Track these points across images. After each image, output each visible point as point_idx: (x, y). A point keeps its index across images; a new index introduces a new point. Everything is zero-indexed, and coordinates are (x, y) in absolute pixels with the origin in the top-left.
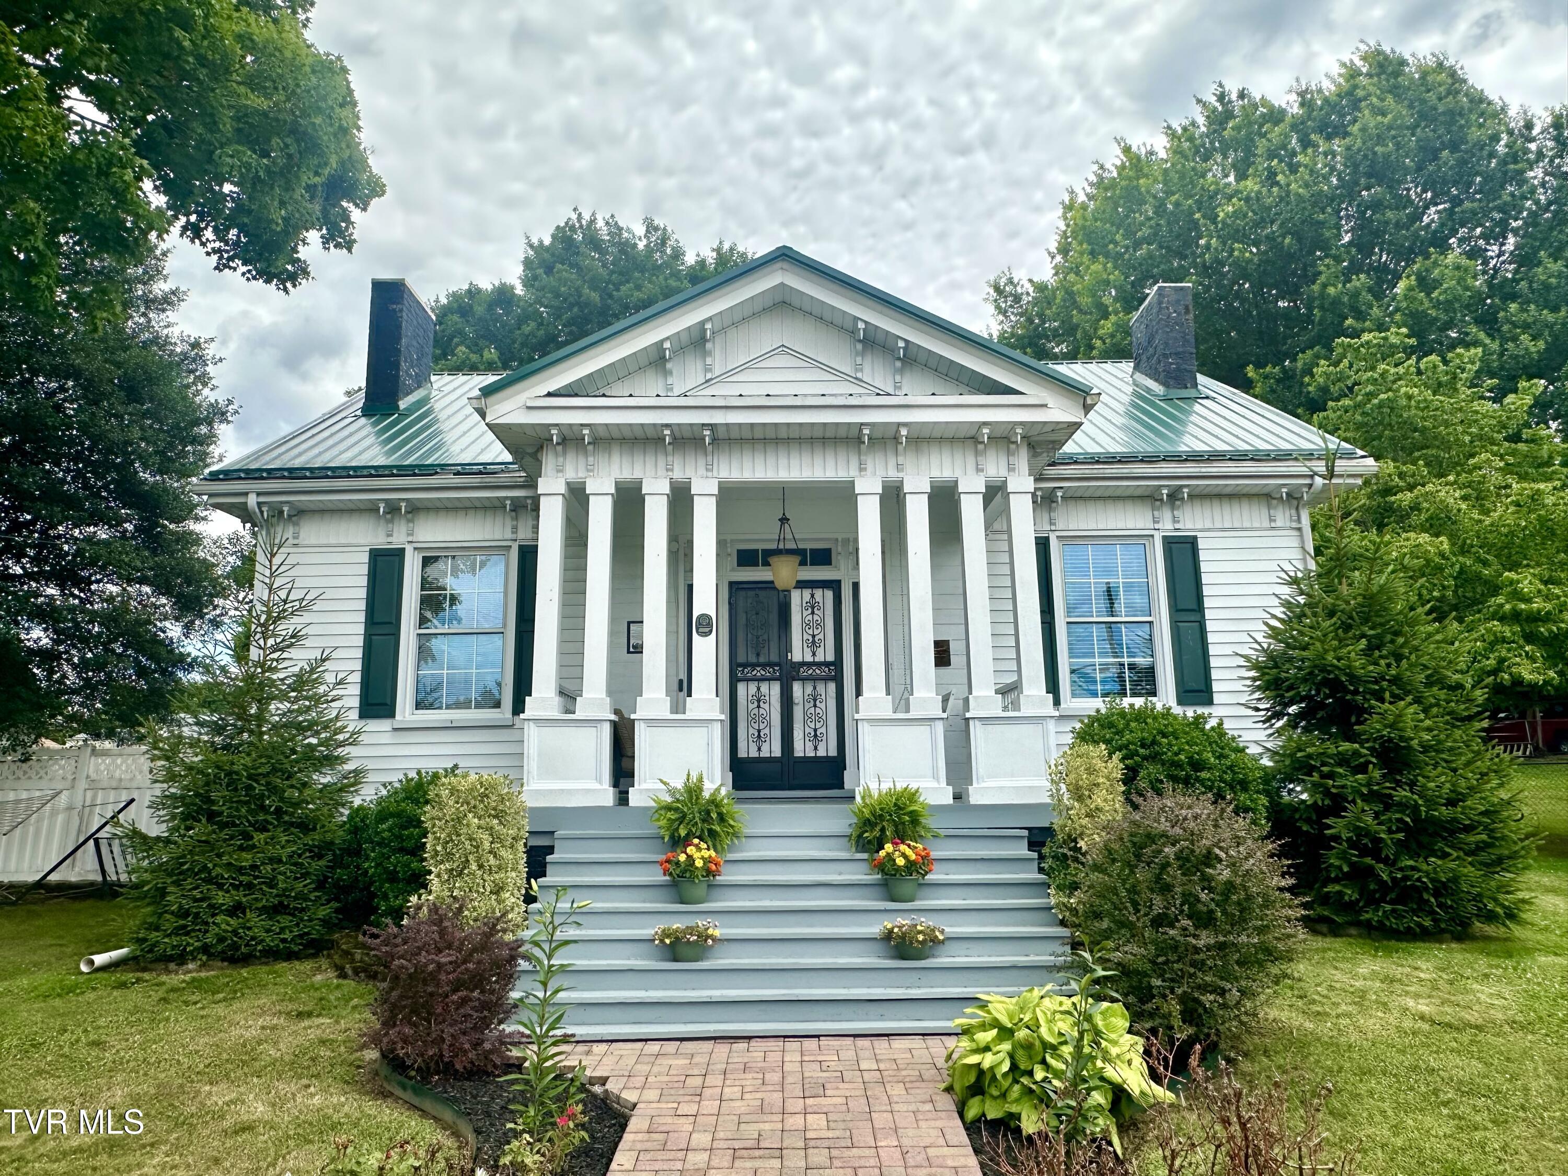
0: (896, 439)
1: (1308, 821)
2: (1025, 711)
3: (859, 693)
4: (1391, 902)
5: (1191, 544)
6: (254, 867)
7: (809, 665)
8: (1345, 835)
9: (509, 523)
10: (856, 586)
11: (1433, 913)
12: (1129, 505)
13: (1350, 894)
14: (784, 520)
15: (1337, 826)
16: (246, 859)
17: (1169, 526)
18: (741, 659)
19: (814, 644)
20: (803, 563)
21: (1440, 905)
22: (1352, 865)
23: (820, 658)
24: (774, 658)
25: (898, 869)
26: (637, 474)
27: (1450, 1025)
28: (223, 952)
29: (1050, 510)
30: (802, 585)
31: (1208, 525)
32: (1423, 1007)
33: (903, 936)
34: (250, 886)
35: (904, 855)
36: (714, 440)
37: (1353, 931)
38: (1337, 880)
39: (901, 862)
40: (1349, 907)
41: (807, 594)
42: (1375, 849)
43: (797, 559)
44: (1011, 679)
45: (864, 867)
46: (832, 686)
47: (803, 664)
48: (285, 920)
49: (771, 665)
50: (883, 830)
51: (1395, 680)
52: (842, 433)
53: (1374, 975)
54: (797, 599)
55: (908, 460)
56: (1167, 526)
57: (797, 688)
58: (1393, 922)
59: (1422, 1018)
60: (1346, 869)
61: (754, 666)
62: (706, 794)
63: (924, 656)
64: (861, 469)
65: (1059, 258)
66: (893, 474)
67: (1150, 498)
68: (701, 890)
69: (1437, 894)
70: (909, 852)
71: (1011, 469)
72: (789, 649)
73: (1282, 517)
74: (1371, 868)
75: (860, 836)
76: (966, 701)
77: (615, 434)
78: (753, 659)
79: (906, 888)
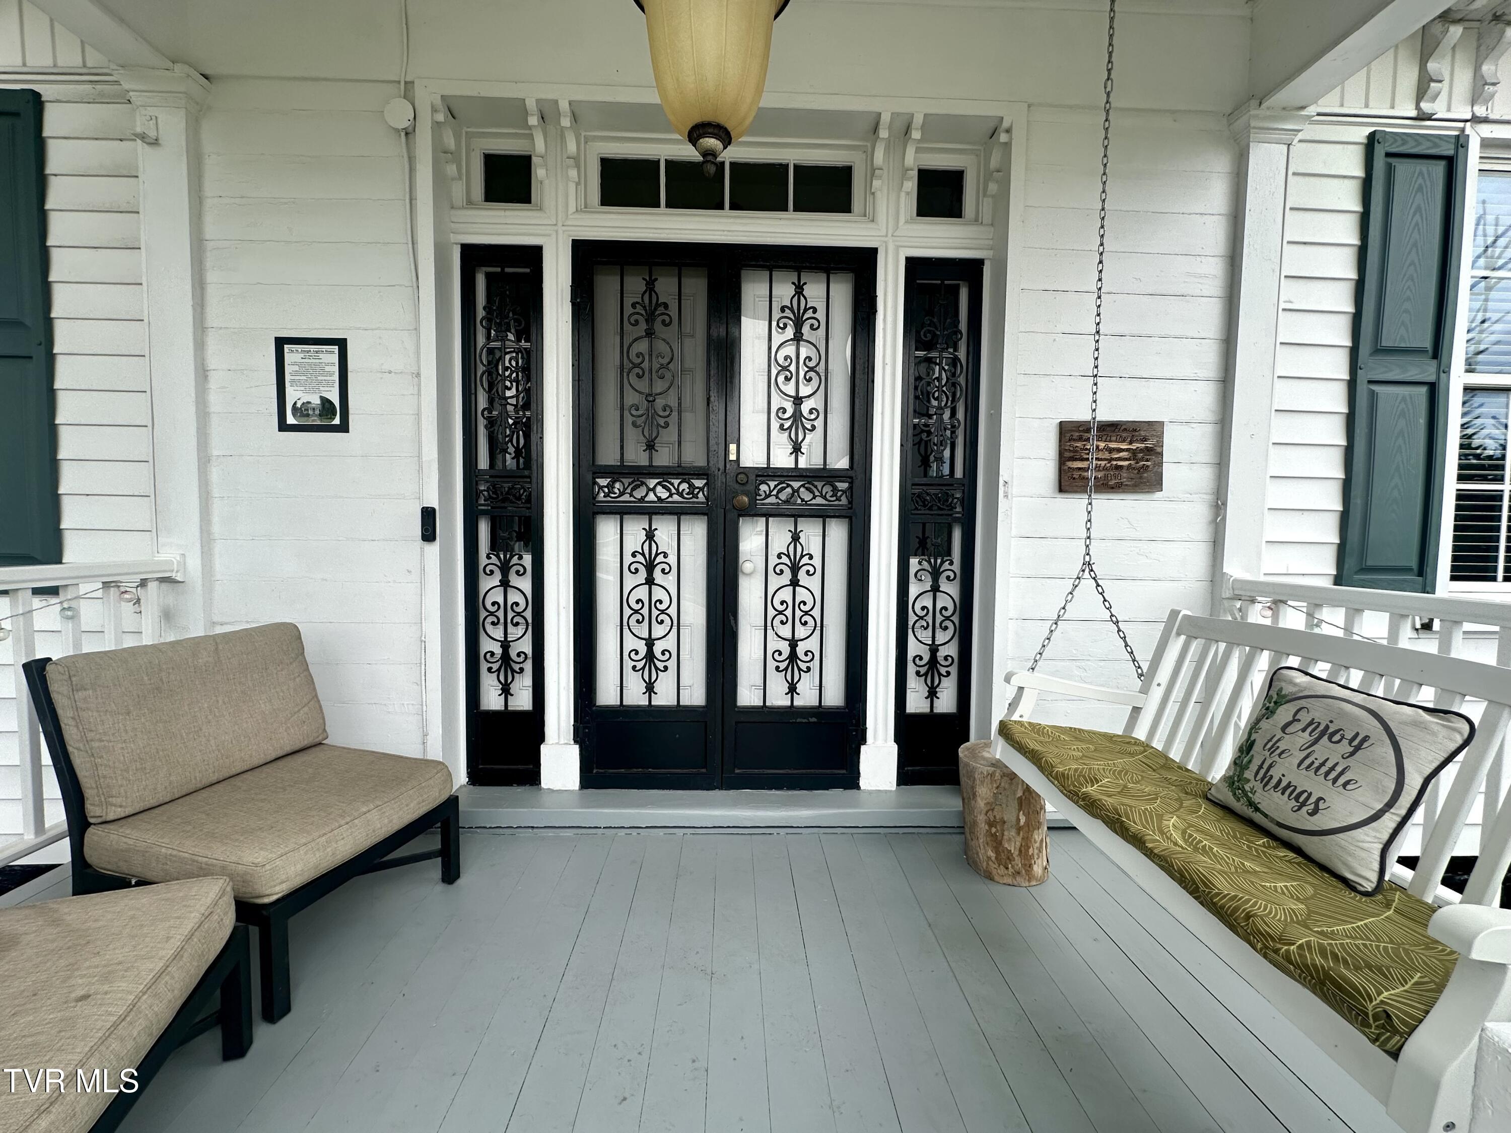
7: (784, 476)
18: (608, 455)
19: (796, 422)
23: (810, 460)
24: (694, 456)
30: (772, 259)
41: (785, 285)
46: (838, 533)
47: (767, 473)
49: (685, 473)
54: (759, 298)
57: (750, 535)
61: (639, 475)
72: (732, 433)
78: (637, 456)
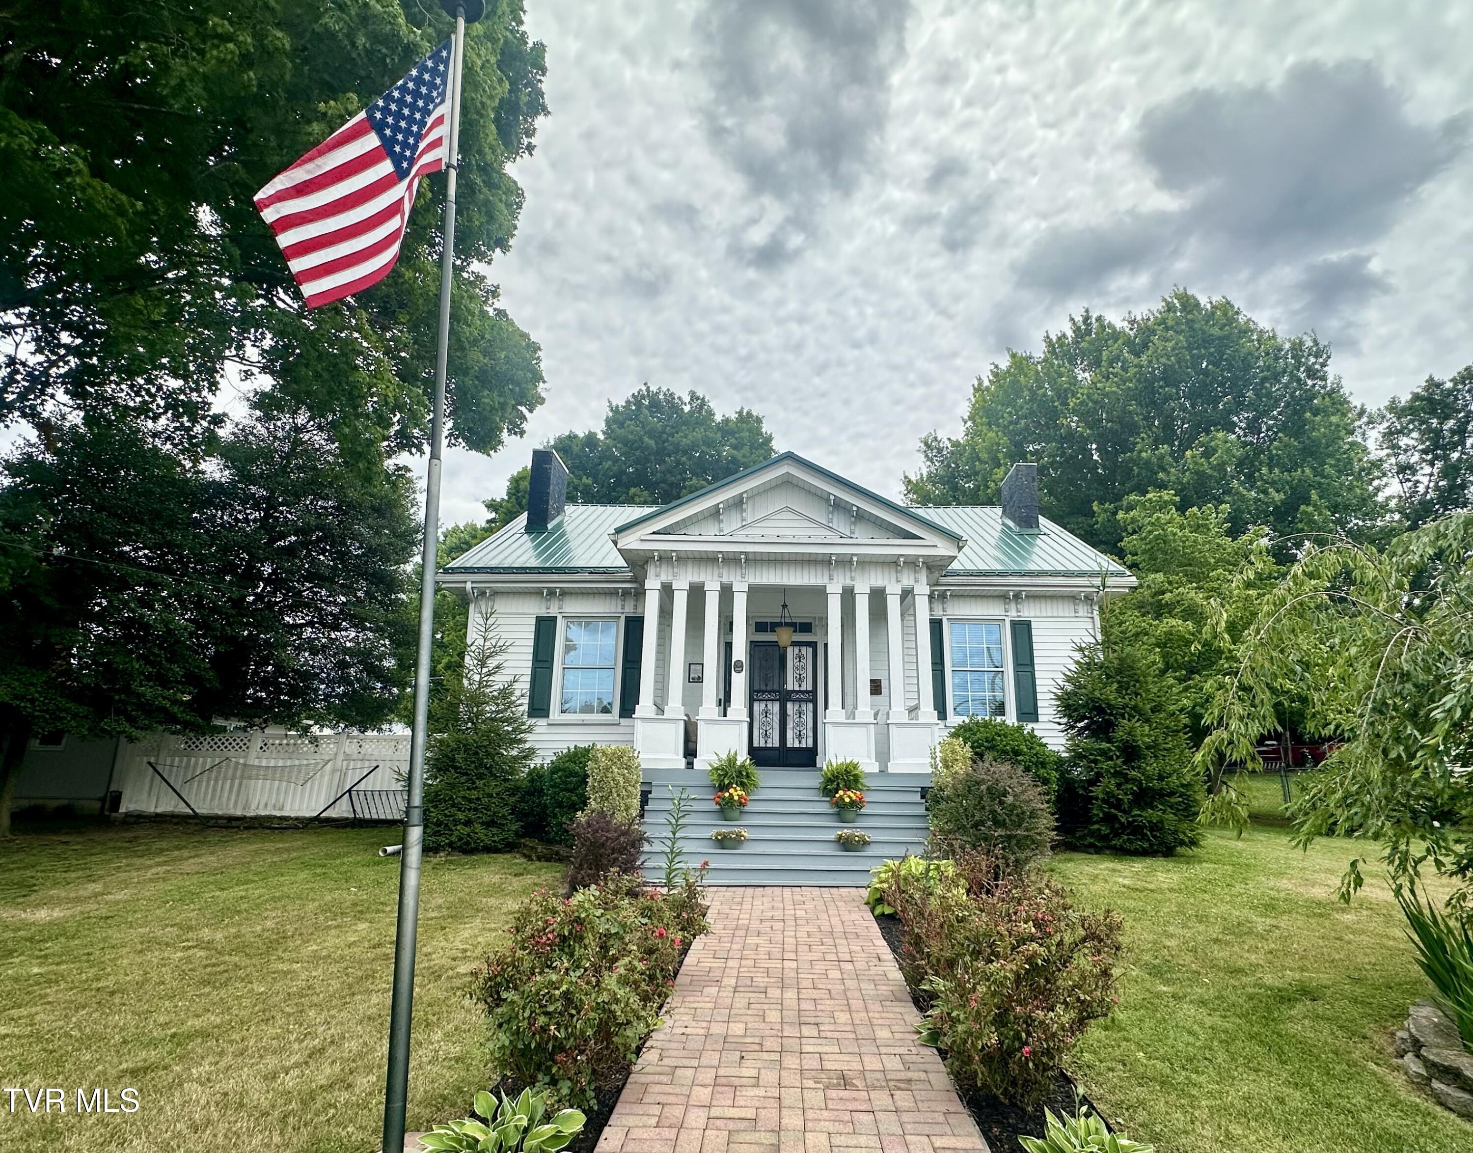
0: (851, 562)
1: (1083, 788)
2: (921, 720)
3: (826, 708)
4: (1128, 834)
5: (1028, 624)
6: (478, 799)
7: (797, 692)
8: (1101, 796)
9: (620, 603)
10: (826, 645)
11: (1149, 840)
12: (991, 601)
13: (1105, 830)
14: (784, 606)
15: (1097, 791)
16: (474, 794)
17: (1014, 613)
18: (756, 688)
19: (800, 680)
20: (795, 631)
21: (1154, 837)
22: (1105, 813)
23: (803, 688)
24: (776, 687)
25: (846, 804)
26: (702, 579)
27: (1137, 889)
28: (461, 847)
29: (943, 603)
30: (794, 644)
31: (1038, 614)
32: (1126, 882)
33: (847, 839)
34: (475, 809)
35: (849, 797)
36: (746, 560)
37: (1108, 852)
38: (1096, 823)
39: (847, 800)
40: (1105, 838)
41: (796, 650)
42: (1118, 805)
43: (792, 629)
44: (913, 703)
45: (827, 805)
46: (810, 706)
47: (793, 691)
48: (495, 830)
49: (774, 692)
50: (838, 784)
51: (1134, 708)
52: (820, 558)
53: (1107, 869)
54: (791, 653)
55: (857, 575)
56: (1013, 614)
57: (789, 705)
58: (1127, 846)
59: (1124, 886)
60: (1101, 815)
61: (763, 692)
62: (738, 763)
63: (864, 688)
64: (831, 579)
65: (969, 423)
66: (848, 582)
67: (1004, 597)
68: (736, 814)
69: (1151, 831)
70: (852, 795)
71: (916, 581)
72: (785, 682)
73: (1083, 610)
74: (1116, 816)
75: (825, 788)
76: (888, 713)
77: (690, 556)
78: (764, 688)
79: (850, 815)
